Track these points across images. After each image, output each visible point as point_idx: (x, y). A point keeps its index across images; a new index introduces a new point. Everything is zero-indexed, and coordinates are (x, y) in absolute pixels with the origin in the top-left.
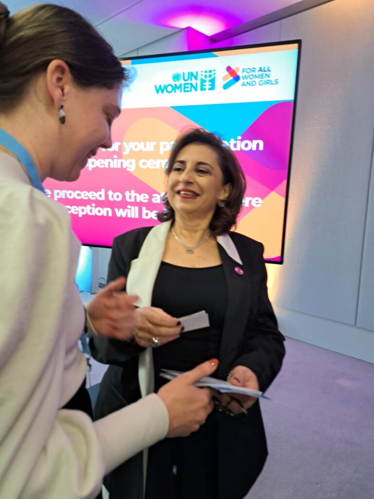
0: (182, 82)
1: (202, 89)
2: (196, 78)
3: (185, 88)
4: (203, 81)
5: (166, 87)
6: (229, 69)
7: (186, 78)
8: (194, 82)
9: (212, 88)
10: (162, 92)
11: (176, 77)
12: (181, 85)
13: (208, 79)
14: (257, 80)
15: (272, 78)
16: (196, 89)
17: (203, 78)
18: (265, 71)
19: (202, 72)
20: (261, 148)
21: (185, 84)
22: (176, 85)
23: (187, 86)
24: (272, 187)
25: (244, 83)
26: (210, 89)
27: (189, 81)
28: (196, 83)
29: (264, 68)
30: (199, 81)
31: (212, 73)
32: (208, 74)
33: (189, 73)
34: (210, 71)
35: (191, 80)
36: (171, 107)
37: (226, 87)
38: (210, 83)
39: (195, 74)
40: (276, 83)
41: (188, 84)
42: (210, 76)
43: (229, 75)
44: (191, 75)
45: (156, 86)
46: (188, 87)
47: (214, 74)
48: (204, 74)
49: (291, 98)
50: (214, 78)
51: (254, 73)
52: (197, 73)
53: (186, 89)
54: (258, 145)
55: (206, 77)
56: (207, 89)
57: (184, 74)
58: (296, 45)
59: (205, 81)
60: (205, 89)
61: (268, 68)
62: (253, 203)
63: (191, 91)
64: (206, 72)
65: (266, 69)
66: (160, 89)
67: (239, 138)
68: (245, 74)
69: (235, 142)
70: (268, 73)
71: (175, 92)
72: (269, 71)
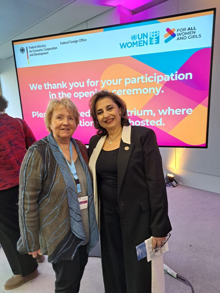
0: (138, 40)
1: (151, 43)
2: (147, 37)
3: (139, 43)
4: (151, 39)
5: (127, 44)
6: (168, 30)
7: (140, 37)
8: (145, 39)
9: (158, 42)
10: (125, 47)
11: (134, 37)
12: (137, 42)
13: (155, 37)
14: (187, 36)
15: (197, 34)
16: (147, 44)
17: (151, 36)
18: (192, 30)
19: (151, 33)
20: (191, 78)
21: (139, 41)
22: (133, 42)
23: (140, 42)
24: (199, 101)
25: (178, 38)
26: (156, 43)
27: (142, 39)
28: (147, 40)
29: (192, 28)
30: (149, 39)
31: (157, 33)
32: (154, 34)
33: (142, 34)
34: (156, 32)
35: (144, 38)
36: (131, 56)
37: (166, 41)
38: (156, 40)
39: (146, 35)
40: (200, 37)
41: (142, 41)
42: (156, 35)
43: (168, 34)
44: (143, 35)
45: (120, 44)
46: (142, 43)
47: (159, 34)
48: (152, 34)
49: (210, 45)
50: (159, 36)
51: (185, 32)
52: (147, 33)
53: (140, 45)
54: (189, 76)
55: (153, 36)
56: (154, 43)
57: (138, 35)
58: (213, 12)
59: (153, 39)
60: (153, 44)
61: (194, 27)
62: (187, 112)
63: (144, 45)
64: (153, 33)
65: (193, 28)
66: (123, 46)
67: (176, 72)
68: (179, 32)
69: (174, 75)
70: (194, 31)
71: (133, 47)
72: (194, 29)
